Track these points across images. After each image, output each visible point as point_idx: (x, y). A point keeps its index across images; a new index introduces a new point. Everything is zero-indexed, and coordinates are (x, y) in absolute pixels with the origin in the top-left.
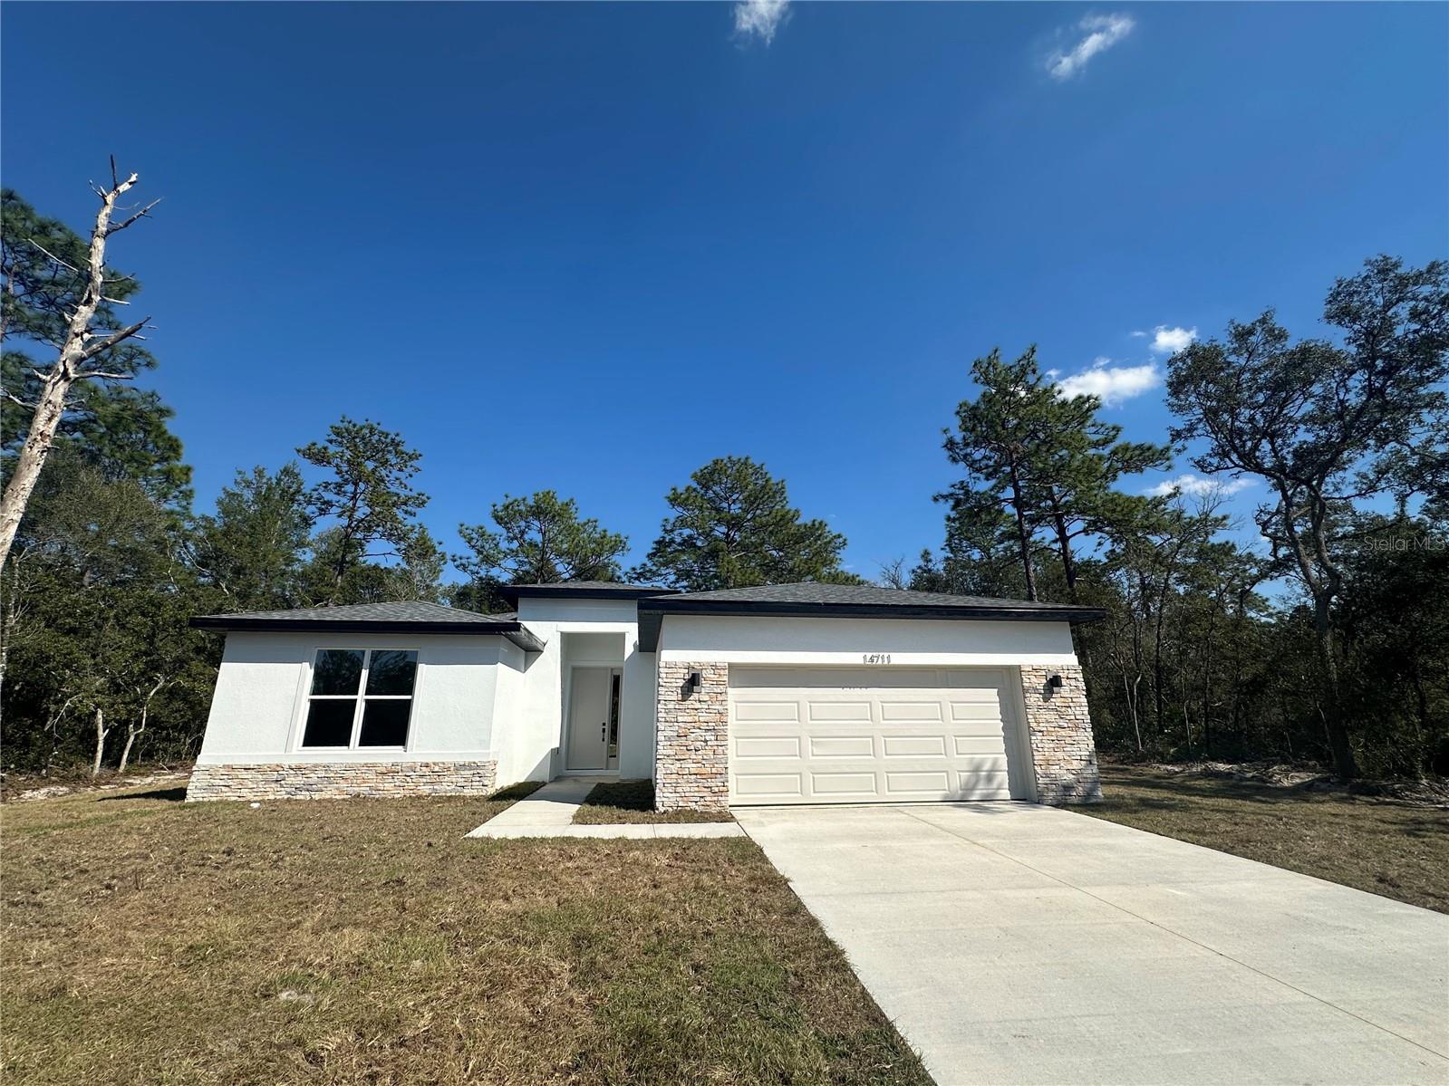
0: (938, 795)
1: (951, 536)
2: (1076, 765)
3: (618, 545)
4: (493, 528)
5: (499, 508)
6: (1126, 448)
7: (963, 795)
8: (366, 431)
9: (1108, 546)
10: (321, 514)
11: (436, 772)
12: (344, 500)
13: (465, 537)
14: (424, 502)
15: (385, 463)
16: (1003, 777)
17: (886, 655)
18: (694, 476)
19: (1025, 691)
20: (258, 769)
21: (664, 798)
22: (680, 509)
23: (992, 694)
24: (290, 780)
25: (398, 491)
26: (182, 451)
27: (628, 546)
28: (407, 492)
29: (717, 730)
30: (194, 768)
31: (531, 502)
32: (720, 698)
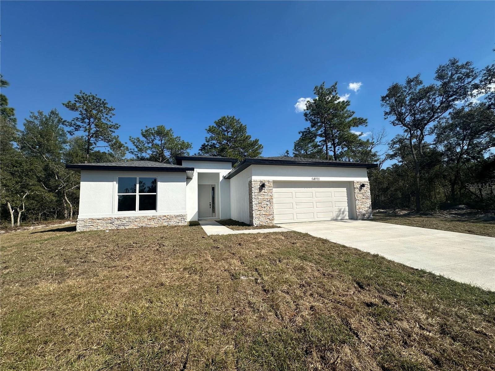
0: (329, 219)
1: (295, 146)
2: (366, 209)
3: (188, 146)
4: (142, 139)
5: (144, 131)
6: (356, 119)
7: (336, 218)
8: (91, 98)
9: (340, 150)
10: (76, 130)
11: (169, 218)
12: (85, 125)
13: (132, 141)
14: (118, 128)
15: (101, 111)
16: (347, 213)
17: (318, 178)
18: (215, 122)
19: (354, 188)
20: (103, 219)
21: (256, 222)
22: (211, 134)
23: (345, 190)
24: (116, 222)
25: (107, 123)
26: (8, 101)
27: (192, 147)
28: (111, 123)
29: (270, 201)
30: (78, 220)
31: (156, 129)
32: (271, 191)
